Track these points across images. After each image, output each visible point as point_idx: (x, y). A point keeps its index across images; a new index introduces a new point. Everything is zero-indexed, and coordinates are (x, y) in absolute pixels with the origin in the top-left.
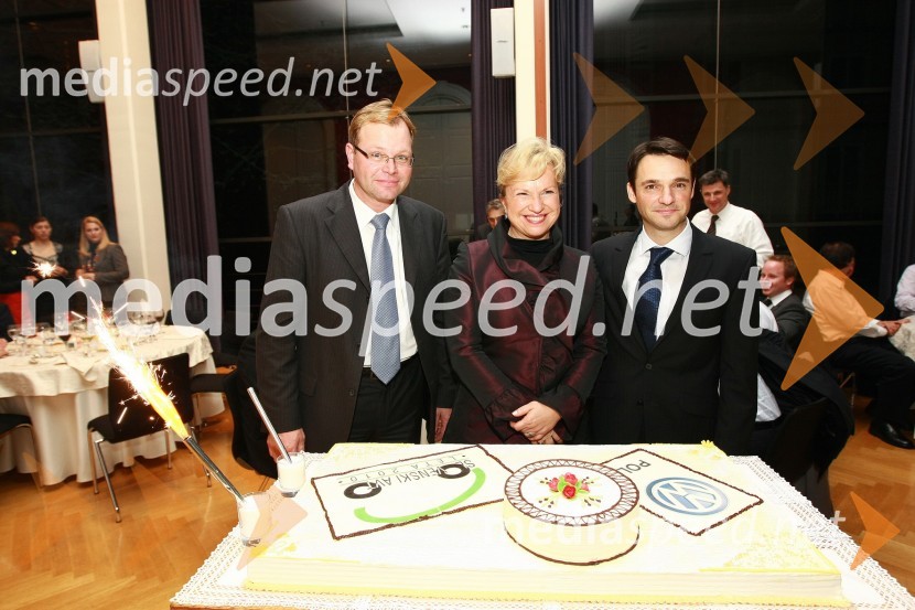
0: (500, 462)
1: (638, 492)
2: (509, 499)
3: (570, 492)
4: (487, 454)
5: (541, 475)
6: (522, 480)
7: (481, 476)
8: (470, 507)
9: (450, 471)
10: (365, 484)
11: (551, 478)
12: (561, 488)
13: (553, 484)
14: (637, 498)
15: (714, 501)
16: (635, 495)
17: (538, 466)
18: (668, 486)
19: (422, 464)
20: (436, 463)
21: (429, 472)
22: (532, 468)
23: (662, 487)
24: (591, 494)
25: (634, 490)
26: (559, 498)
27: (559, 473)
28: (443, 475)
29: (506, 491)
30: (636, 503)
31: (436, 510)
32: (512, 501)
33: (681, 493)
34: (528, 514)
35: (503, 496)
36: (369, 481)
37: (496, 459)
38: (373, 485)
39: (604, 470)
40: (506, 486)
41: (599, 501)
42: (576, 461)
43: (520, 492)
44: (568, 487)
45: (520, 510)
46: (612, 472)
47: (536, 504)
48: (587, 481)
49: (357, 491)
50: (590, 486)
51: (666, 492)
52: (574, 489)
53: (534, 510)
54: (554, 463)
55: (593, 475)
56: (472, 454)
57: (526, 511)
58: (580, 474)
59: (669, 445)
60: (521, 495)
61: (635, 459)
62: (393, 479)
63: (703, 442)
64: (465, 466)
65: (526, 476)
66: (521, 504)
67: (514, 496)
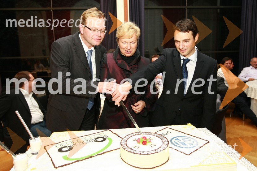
0: (117, 135)
1: (168, 141)
2: (123, 147)
3: (144, 143)
4: (112, 132)
5: (133, 138)
6: (127, 140)
7: (111, 141)
8: (107, 152)
9: (99, 140)
10: (66, 147)
11: (137, 139)
12: (141, 142)
13: (138, 141)
14: (168, 143)
15: (193, 143)
16: (167, 142)
17: (132, 135)
18: (177, 139)
19: (88, 138)
20: (93, 137)
21: (91, 140)
22: (130, 136)
23: (176, 140)
24: (152, 143)
25: (167, 141)
26: (141, 145)
27: (140, 136)
28: (96, 141)
29: (121, 145)
30: (168, 145)
31: (95, 154)
32: (124, 148)
33: (182, 141)
34: (130, 152)
35: (120, 146)
36: (68, 145)
37: (116, 134)
38: (69, 147)
39: (156, 135)
40: (121, 143)
41: (155, 145)
42: (145, 132)
43: (126, 144)
44: (144, 141)
45: (127, 150)
46: (159, 135)
47: (133, 148)
48: (150, 139)
49: (63, 149)
50: (151, 141)
51: (177, 141)
52: (146, 142)
53: (132, 150)
54: (138, 133)
55: (152, 137)
56: (107, 133)
57: (129, 151)
58: (148, 136)
59: (176, 126)
60: (127, 145)
61: (165, 131)
62: (77, 144)
63: (188, 124)
64: (105, 137)
65: (128, 139)
66: (127, 149)
67: (124, 146)
